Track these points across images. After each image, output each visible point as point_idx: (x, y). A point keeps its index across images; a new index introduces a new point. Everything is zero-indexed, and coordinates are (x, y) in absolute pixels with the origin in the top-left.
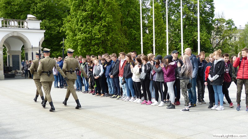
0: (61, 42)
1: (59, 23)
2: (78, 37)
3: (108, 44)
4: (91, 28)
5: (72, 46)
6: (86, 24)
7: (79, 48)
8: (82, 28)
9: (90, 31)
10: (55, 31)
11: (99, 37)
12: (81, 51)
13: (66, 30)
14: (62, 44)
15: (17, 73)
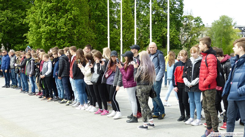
0: (24, 35)
1: (23, 15)
2: (41, 30)
3: (75, 38)
4: (56, 21)
5: (36, 39)
6: (51, 16)
7: (43, 41)
8: (47, 20)
9: (55, 24)
10: (18, 23)
11: (65, 30)
12: (45, 43)
13: (30, 22)
14: (25, 36)
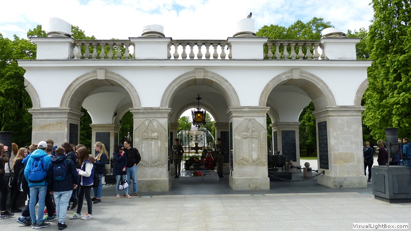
15: (292, 167)
